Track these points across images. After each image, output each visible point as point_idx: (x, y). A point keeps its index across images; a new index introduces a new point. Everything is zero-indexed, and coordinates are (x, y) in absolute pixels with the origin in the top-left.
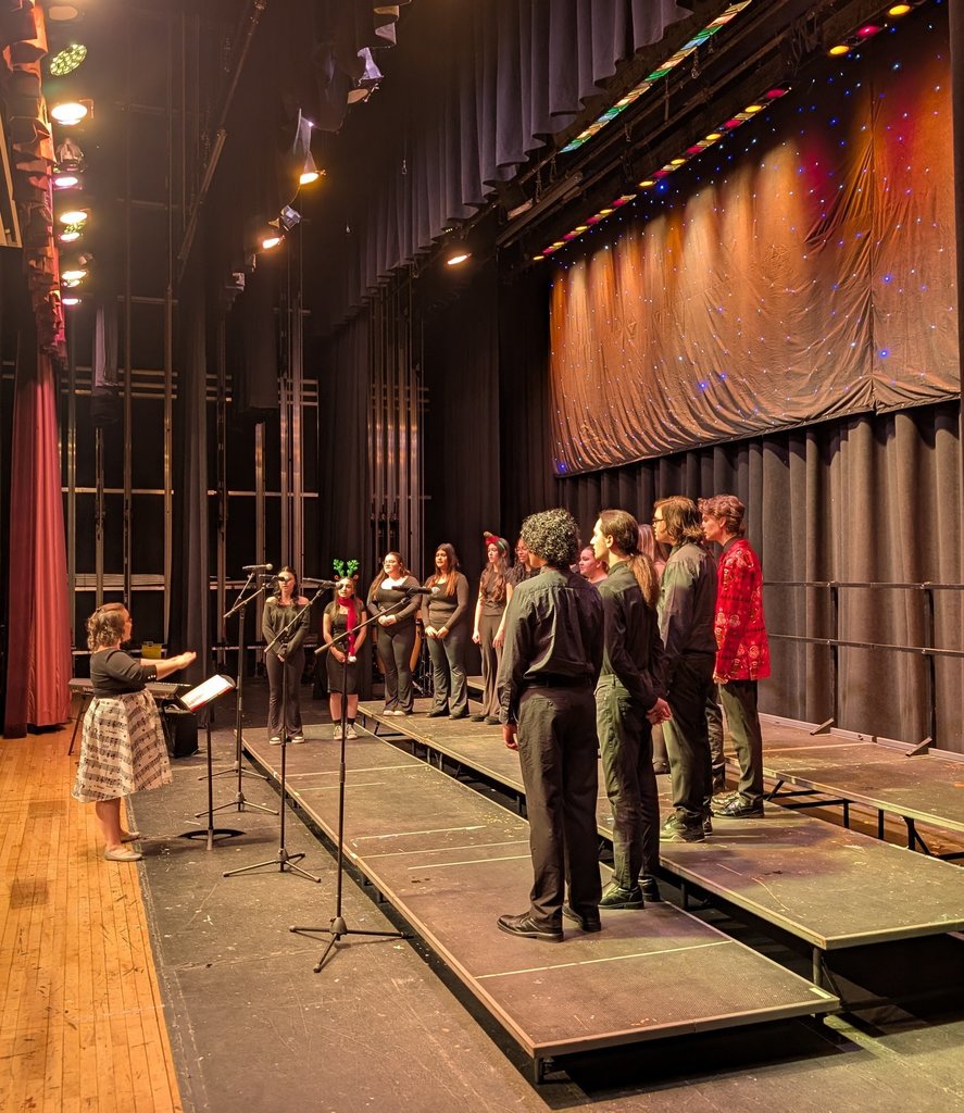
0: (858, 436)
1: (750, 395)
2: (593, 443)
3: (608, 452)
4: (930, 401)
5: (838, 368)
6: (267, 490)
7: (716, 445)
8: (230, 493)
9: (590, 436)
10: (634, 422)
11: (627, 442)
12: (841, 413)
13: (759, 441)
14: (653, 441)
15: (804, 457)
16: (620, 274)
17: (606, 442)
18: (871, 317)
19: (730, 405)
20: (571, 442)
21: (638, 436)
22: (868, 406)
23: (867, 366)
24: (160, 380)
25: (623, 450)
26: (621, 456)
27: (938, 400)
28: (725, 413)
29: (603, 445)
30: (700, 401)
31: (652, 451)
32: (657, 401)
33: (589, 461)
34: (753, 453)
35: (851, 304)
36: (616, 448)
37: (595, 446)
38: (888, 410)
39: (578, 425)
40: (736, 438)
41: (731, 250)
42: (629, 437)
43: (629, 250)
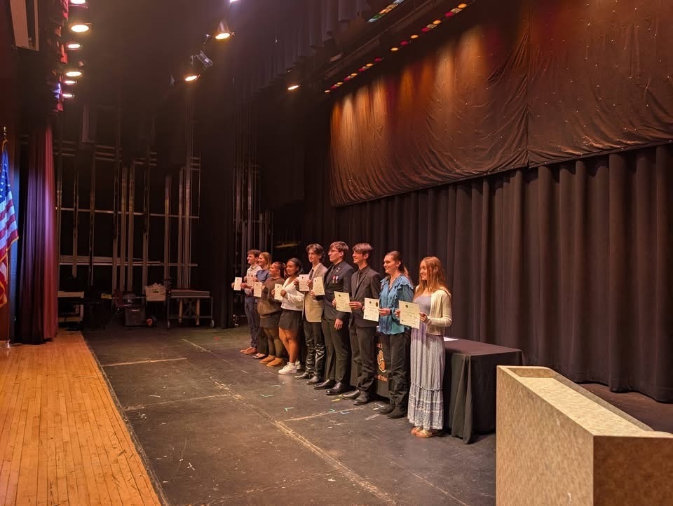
0: (516, 180)
1: (452, 160)
2: (356, 189)
3: (364, 193)
4: (562, 160)
5: (506, 145)
6: (171, 214)
7: (430, 188)
9: (353, 186)
10: (380, 177)
11: (375, 188)
12: (508, 168)
13: (455, 185)
14: (392, 187)
15: (481, 192)
16: (373, 100)
17: (363, 188)
18: (527, 117)
19: (439, 167)
20: (343, 189)
21: (383, 185)
22: (524, 164)
23: (524, 143)
25: (373, 192)
26: (371, 195)
27: (567, 159)
28: (439, 172)
29: (362, 190)
30: (421, 165)
31: (392, 192)
33: (352, 198)
34: (451, 190)
35: (515, 112)
36: (369, 191)
37: (357, 190)
38: (536, 166)
39: (347, 180)
40: (442, 184)
41: (441, 87)
42: (377, 185)
43: (379, 90)
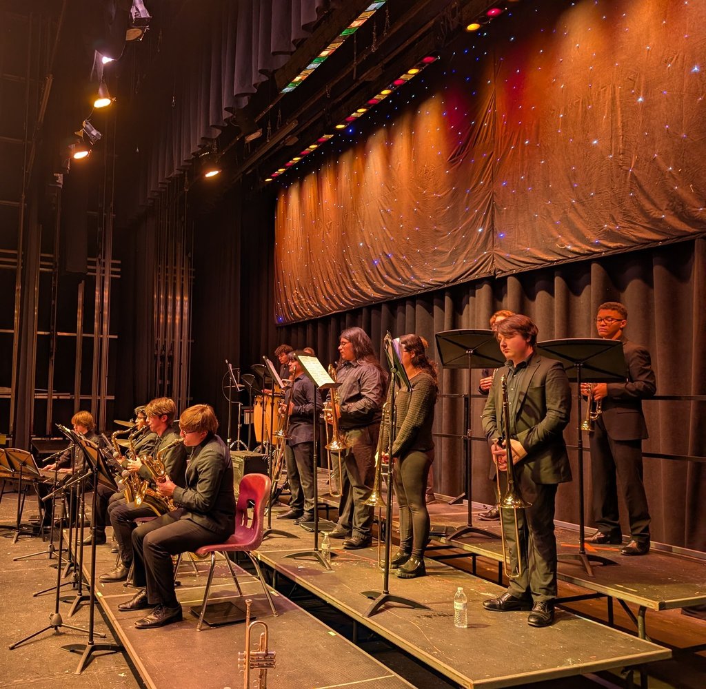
0: (483, 293)
1: (408, 267)
2: (301, 303)
3: (311, 309)
4: (534, 267)
5: (469, 247)
6: (84, 333)
7: (384, 303)
8: (59, 334)
9: (299, 298)
10: (329, 288)
11: (323, 302)
12: (471, 278)
13: (413, 299)
14: (342, 301)
15: (443, 308)
16: (321, 190)
17: (310, 302)
18: (493, 210)
19: (394, 275)
20: (287, 302)
21: (331, 297)
22: (490, 272)
23: (490, 245)
24: (15, 256)
25: (321, 307)
26: (319, 311)
27: (540, 267)
28: (391, 280)
29: (308, 304)
30: (373, 272)
31: (340, 307)
32: (344, 273)
33: (298, 315)
34: (408, 307)
35: (480, 202)
36: (316, 306)
37: (302, 305)
38: (504, 275)
39: (292, 291)
40: (398, 298)
41: (397, 170)
42: (325, 298)
43: (328, 174)
